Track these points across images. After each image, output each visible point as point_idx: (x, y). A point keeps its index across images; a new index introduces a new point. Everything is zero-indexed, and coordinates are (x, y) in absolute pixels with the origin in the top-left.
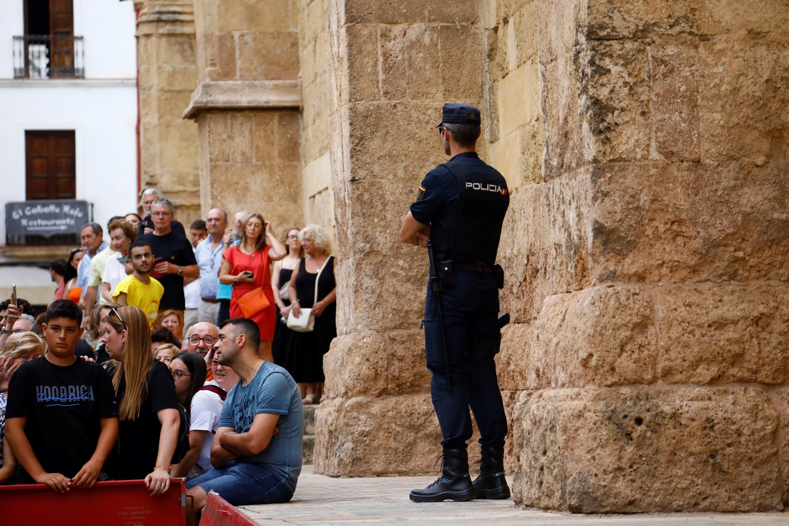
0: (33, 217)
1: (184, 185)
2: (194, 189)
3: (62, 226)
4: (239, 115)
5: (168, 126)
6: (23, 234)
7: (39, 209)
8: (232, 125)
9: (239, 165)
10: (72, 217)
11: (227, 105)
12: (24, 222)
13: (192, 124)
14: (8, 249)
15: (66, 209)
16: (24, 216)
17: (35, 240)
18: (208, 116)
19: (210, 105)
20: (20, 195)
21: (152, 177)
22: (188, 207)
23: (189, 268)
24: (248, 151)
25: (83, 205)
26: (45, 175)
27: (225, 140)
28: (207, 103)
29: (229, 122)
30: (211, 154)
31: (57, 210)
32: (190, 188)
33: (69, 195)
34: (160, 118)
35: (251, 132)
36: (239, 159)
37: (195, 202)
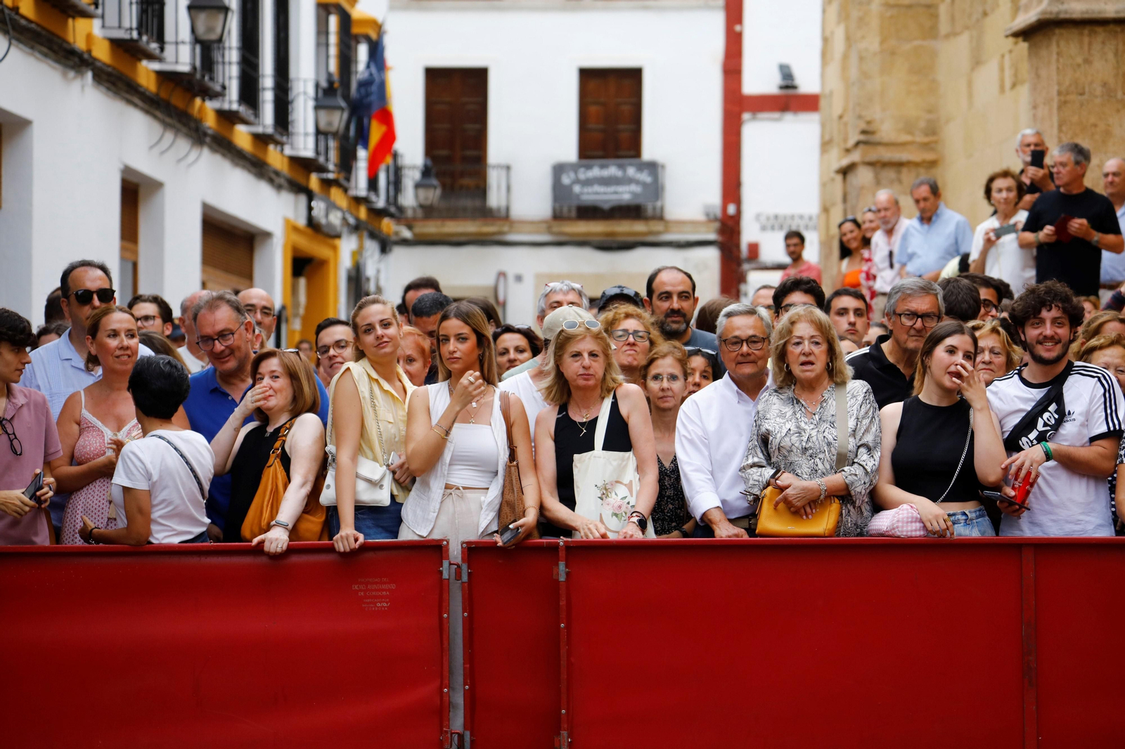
0: (588, 182)
1: (910, 133)
2: (926, 140)
3: (625, 194)
4: (1100, 29)
6: (575, 203)
7: (596, 172)
8: (1090, 44)
9: (1098, 101)
10: (637, 182)
11: (1086, 16)
12: (577, 189)
14: (556, 223)
15: (631, 171)
16: (577, 181)
17: (589, 212)
18: (1057, 31)
19: (1062, 16)
20: (568, 150)
21: (869, 123)
22: (916, 165)
23: (1111, 238)
24: (1111, 81)
25: (653, 167)
26: (601, 126)
27: (1079, 66)
28: (1058, 13)
29: (1086, 40)
30: (1059, 84)
31: (619, 173)
32: (920, 138)
33: (632, 153)
35: (1116, 54)
36: (1099, 90)
37: (929, 156)
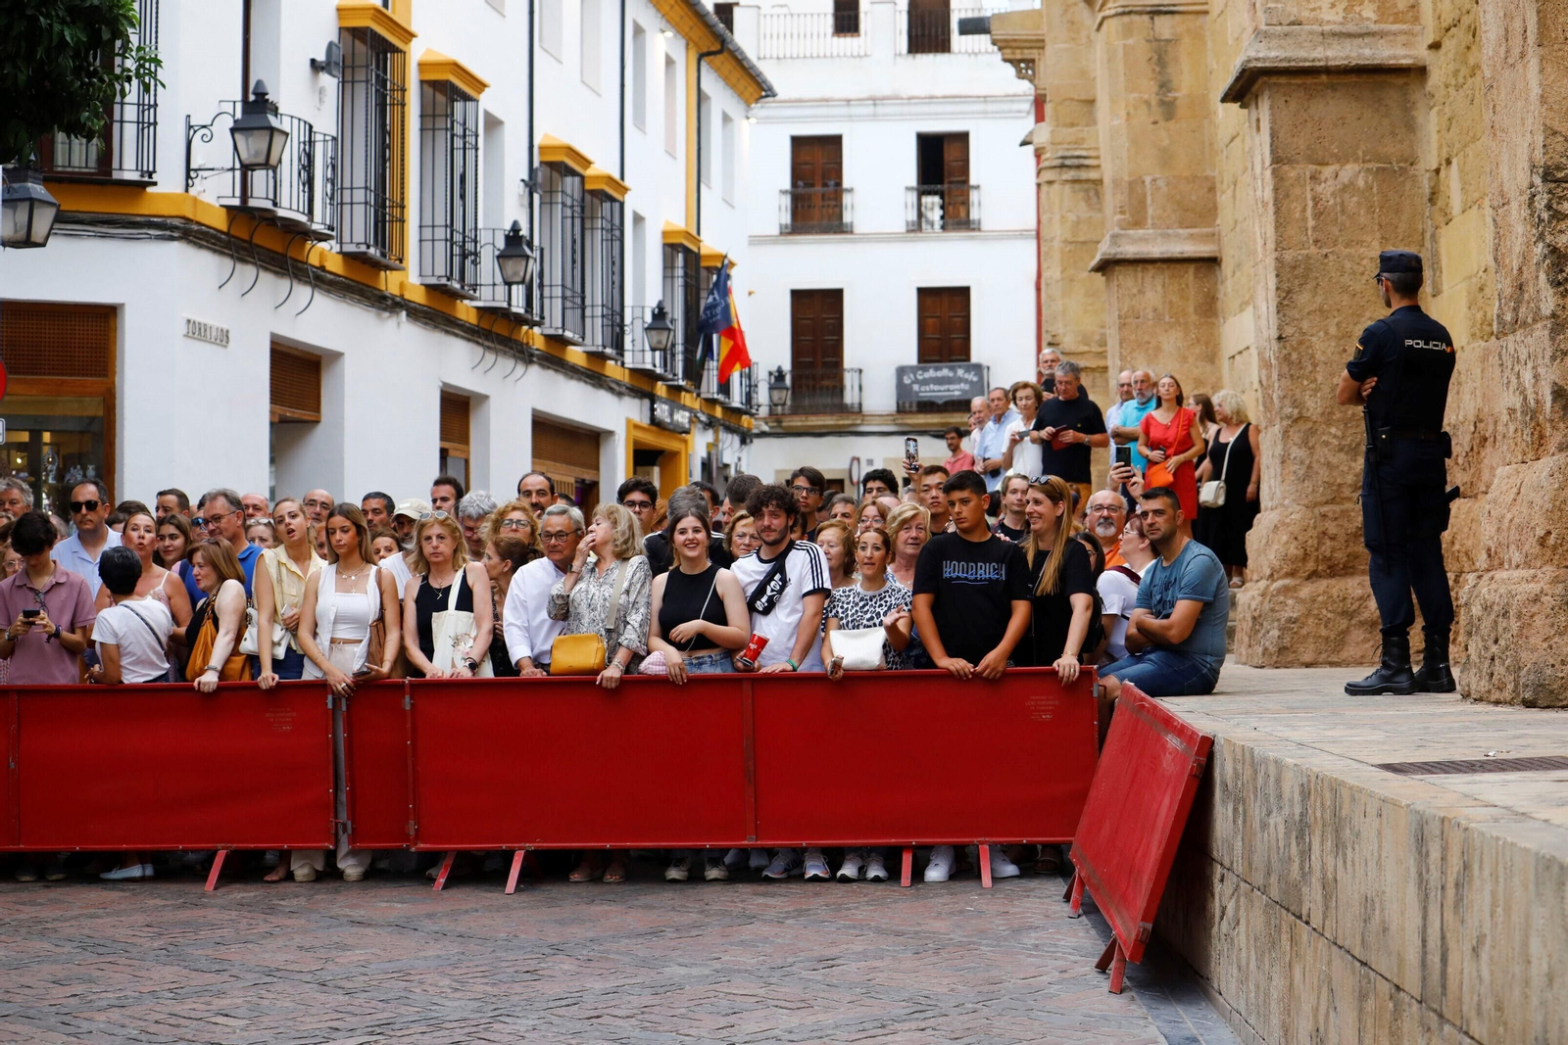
0: (925, 382)
1: (1089, 345)
2: (1100, 350)
3: (956, 391)
4: (1150, 267)
5: (1072, 280)
6: (915, 400)
7: (931, 373)
8: (1143, 278)
9: (1150, 323)
10: (966, 381)
11: (1137, 256)
12: (916, 387)
13: (1099, 276)
14: (899, 416)
15: (960, 372)
16: (916, 381)
17: (927, 407)
18: (1117, 268)
19: (1118, 257)
20: (911, 358)
21: (1054, 336)
22: (1093, 370)
23: (1097, 437)
24: (1160, 307)
25: (978, 368)
26: (937, 336)
27: (1135, 295)
28: (1115, 254)
29: (1140, 275)
30: (1119, 310)
31: (951, 374)
32: (1095, 349)
33: (964, 357)
34: (1062, 272)
35: (1164, 286)
36: (1150, 316)
37: (1102, 363)
